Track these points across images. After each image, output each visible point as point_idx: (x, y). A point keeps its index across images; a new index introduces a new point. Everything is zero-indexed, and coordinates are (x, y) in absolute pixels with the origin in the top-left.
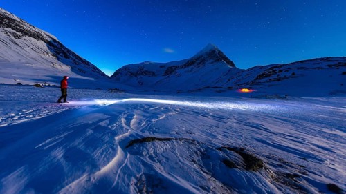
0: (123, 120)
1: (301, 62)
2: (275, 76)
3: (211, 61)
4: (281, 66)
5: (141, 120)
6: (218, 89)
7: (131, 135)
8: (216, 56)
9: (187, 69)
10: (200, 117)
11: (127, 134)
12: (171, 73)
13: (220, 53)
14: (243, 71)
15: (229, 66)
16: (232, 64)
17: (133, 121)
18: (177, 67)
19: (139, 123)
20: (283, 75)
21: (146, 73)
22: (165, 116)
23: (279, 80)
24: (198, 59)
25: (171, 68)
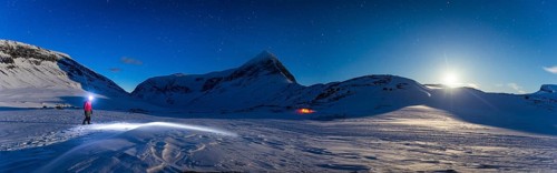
0: (153, 150)
1: (355, 79)
2: (334, 95)
3: (266, 72)
4: (338, 84)
5: (174, 150)
6: (275, 109)
7: (165, 168)
8: (273, 67)
9: (233, 82)
10: (253, 144)
11: (160, 167)
12: (212, 87)
13: (278, 64)
14: (304, 88)
15: (289, 81)
16: (292, 78)
17: (165, 151)
18: (219, 79)
19: (173, 154)
20: (340, 93)
21: (177, 88)
22: (204, 146)
23: (337, 99)
24: (249, 68)
25: (211, 80)
